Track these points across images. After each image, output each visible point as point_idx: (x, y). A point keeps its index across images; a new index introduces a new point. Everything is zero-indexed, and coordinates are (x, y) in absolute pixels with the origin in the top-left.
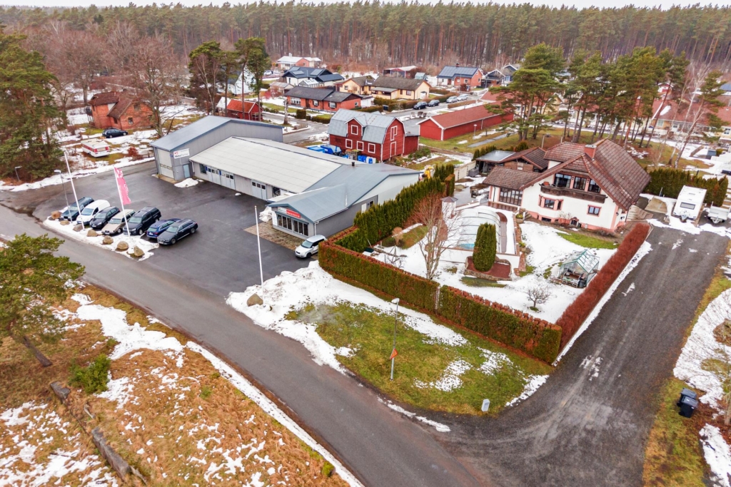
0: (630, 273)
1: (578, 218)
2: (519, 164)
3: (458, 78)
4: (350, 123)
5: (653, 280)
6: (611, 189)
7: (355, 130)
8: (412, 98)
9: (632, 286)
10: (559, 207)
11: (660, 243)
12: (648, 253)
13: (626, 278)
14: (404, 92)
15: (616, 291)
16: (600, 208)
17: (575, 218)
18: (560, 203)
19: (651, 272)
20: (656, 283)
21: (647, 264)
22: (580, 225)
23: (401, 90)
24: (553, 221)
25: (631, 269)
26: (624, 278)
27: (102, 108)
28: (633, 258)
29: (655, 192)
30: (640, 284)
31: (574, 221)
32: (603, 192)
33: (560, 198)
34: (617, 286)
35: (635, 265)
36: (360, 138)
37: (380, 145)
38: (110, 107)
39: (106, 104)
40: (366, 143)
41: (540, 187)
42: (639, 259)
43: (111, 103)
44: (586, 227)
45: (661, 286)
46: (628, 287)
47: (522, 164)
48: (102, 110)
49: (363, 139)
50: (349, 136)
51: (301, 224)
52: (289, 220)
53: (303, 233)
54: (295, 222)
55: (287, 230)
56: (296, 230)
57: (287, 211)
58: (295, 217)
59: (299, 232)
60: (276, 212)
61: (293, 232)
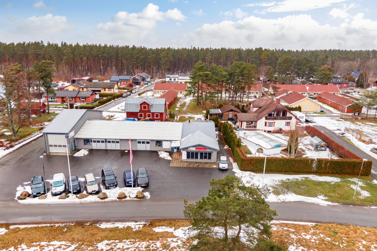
2: (230, 112)
3: (121, 81)
4: (141, 105)
7: (145, 107)
8: (113, 92)
10: (274, 125)
14: (107, 90)
16: (290, 122)
22: (283, 131)
23: (105, 89)
24: (272, 132)
31: (281, 129)
33: (274, 121)
36: (149, 111)
37: (163, 113)
40: (153, 113)
41: (265, 118)
47: (232, 112)
49: (151, 112)
50: (141, 111)
51: (206, 153)
52: (197, 154)
53: (207, 159)
54: (202, 154)
55: (194, 160)
56: (201, 158)
57: (196, 148)
58: (202, 151)
59: (204, 159)
60: (186, 151)
61: (199, 160)
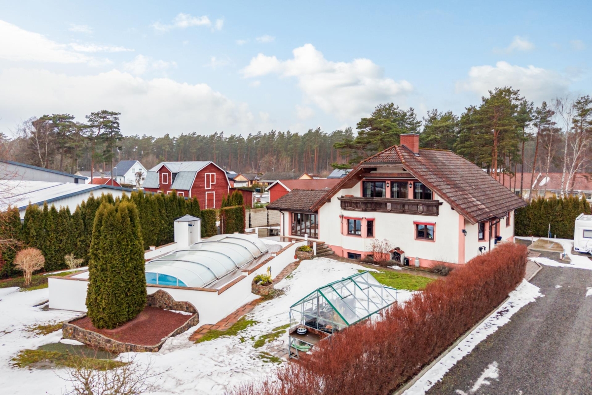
0: (489, 337)
1: (402, 249)
5: (553, 354)
6: (447, 189)
9: (492, 372)
10: (370, 232)
11: (558, 287)
12: (533, 300)
13: (477, 348)
15: (438, 385)
16: (434, 224)
17: (398, 249)
18: (370, 223)
19: (543, 336)
20: (560, 364)
21: (533, 319)
22: (407, 261)
24: (363, 257)
25: (493, 330)
26: (470, 349)
28: (500, 309)
29: (541, 233)
30: (515, 365)
31: (397, 255)
32: (436, 197)
33: (369, 215)
34: (446, 370)
35: (504, 320)
41: (340, 202)
42: (513, 311)
44: (417, 264)
45: (578, 371)
46: (479, 375)
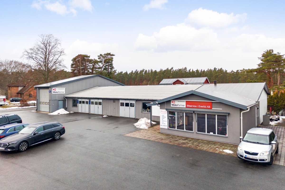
4: (174, 83)
27: (15, 88)
38: (20, 88)
39: (18, 87)
43: (21, 86)
48: (14, 90)
51: (211, 117)
52: (189, 116)
53: (215, 133)
54: (201, 117)
55: (184, 133)
56: (201, 129)
57: (187, 103)
58: (202, 109)
59: (208, 132)
60: (166, 109)
61: (194, 134)
